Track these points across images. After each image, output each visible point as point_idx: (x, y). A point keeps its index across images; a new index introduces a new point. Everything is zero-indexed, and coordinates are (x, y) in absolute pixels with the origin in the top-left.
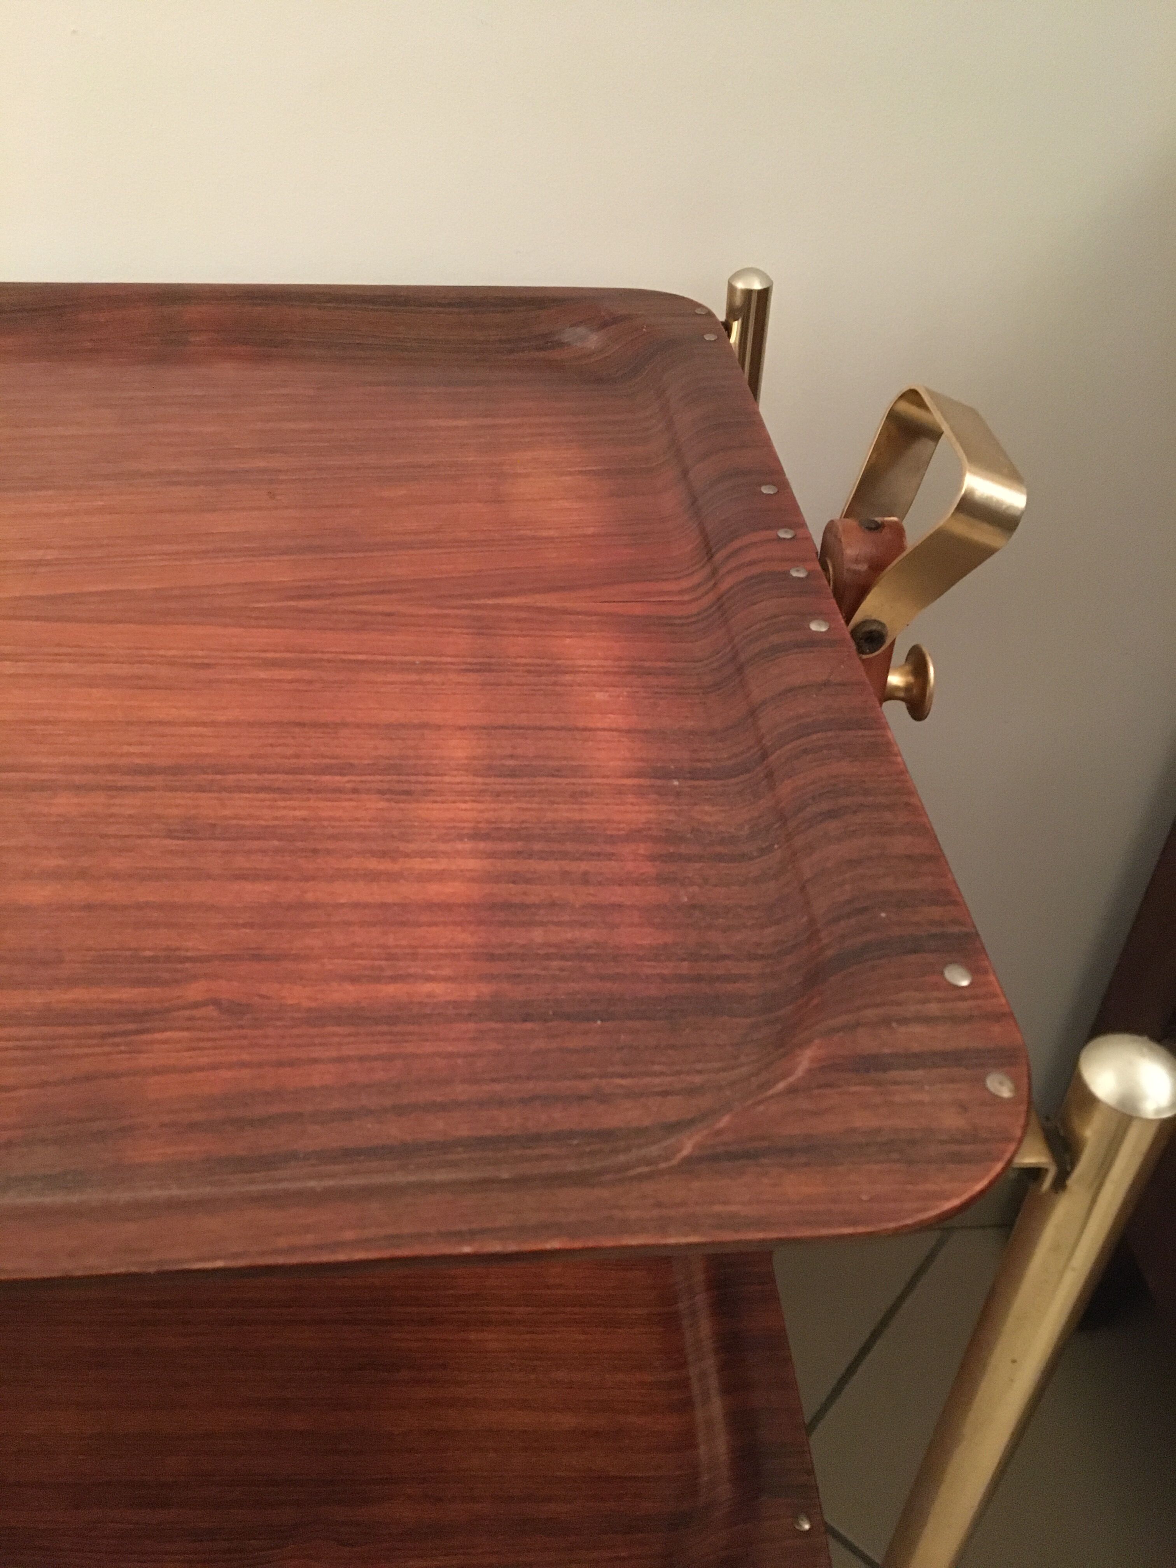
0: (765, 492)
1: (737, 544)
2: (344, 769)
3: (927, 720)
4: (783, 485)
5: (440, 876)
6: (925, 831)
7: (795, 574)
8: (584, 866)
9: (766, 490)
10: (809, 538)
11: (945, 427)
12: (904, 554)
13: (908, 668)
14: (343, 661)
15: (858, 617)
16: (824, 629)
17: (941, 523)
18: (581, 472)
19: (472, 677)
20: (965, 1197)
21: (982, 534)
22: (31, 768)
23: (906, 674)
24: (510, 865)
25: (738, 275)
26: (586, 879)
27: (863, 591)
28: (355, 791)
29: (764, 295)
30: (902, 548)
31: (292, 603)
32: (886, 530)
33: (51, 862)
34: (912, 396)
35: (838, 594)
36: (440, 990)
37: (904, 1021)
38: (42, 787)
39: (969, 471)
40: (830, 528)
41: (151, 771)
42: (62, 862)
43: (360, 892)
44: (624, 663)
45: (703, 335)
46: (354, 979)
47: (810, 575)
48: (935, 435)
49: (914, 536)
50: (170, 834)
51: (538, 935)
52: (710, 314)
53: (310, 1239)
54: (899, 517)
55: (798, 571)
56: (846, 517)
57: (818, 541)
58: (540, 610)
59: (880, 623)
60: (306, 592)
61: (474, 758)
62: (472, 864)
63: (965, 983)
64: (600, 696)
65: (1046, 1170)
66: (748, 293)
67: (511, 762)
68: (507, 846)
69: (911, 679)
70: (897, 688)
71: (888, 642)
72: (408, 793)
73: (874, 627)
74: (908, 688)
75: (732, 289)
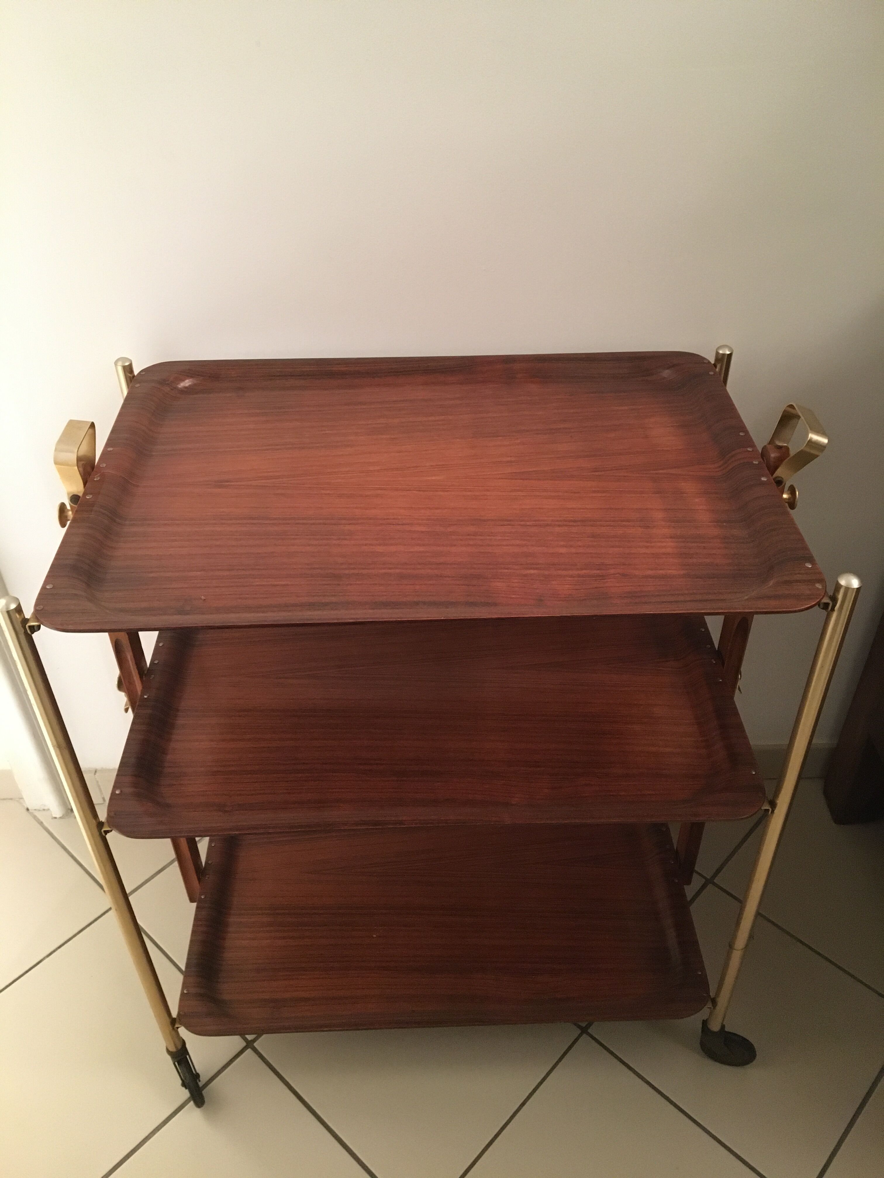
0: (741, 435)
1: (733, 453)
2: (628, 521)
3: (796, 509)
4: (746, 432)
5: (665, 547)
6: (800, 534)
7: (754, 462)
8: (703, 545)
9: (742, 434)
10: (757, 451)
11: (801, 415)
12: (790, 457)
13: (789, 492)
14: (616, 491)
15: (775, 475)
16: (766, 480)
17: (802, 448)
18: (672, 426)
19: (657, 495)
20: (811, 605)
21: (813, 452)
22: (543, 521)
23: (788, 494)
24: (683, 544)
25: (719, 348)
26: (704, 548)
27: (776, 468)
28: (634, 526)
29: (730, 355)
30: (788, 454)
31: (593, 473)
32: (783, 449)
33: (562, 543)
34: (791, 406)
35: (768, 468)
36: (674, 572)
37: (796, 574)
38: (547, 525)
39: (811, 433)
40: (764, 448)
41: (575, 521)
42: (565, 543)
43: (643, 551)
44: (701, 490)
45: (709, 372)
46: (652, 570)
47: (760, 462)
48: (799, 417)
49: (792, 453)
50: (588, 537)
51: (695, 560)
52: (709, 362)
53: (668, 609)
54: (787, 444)
55: (755, 461)
56: (769, 444)
57: (760, 451)
58: (672, 474)
59: (781, 477)
60: (596, 470)
61: (665, 517)
62: (672, 544)
63: (810, 567)
64: (697, 500)
65: (830, 603)
66: (724, 355)
67: (675, 519)
68: (680, 540)
69: (790, 496)
70: (786, 499)
71: (783, 484)
72: (648, 526)
73: (779, 479)
74: (789, 499)
75: (717, 353)
